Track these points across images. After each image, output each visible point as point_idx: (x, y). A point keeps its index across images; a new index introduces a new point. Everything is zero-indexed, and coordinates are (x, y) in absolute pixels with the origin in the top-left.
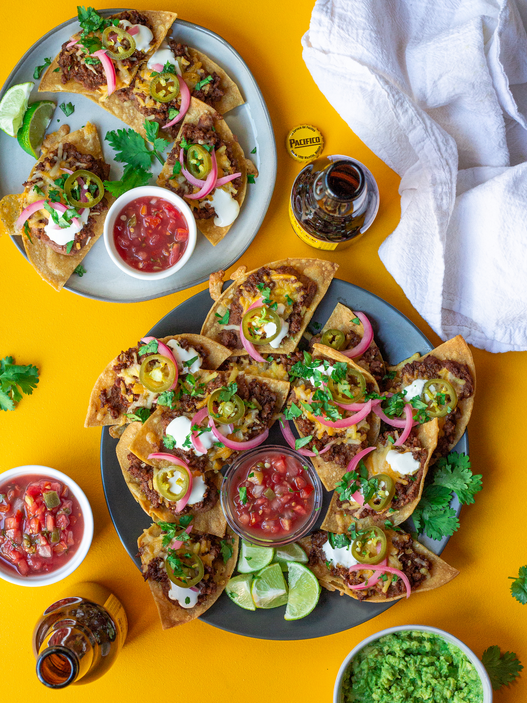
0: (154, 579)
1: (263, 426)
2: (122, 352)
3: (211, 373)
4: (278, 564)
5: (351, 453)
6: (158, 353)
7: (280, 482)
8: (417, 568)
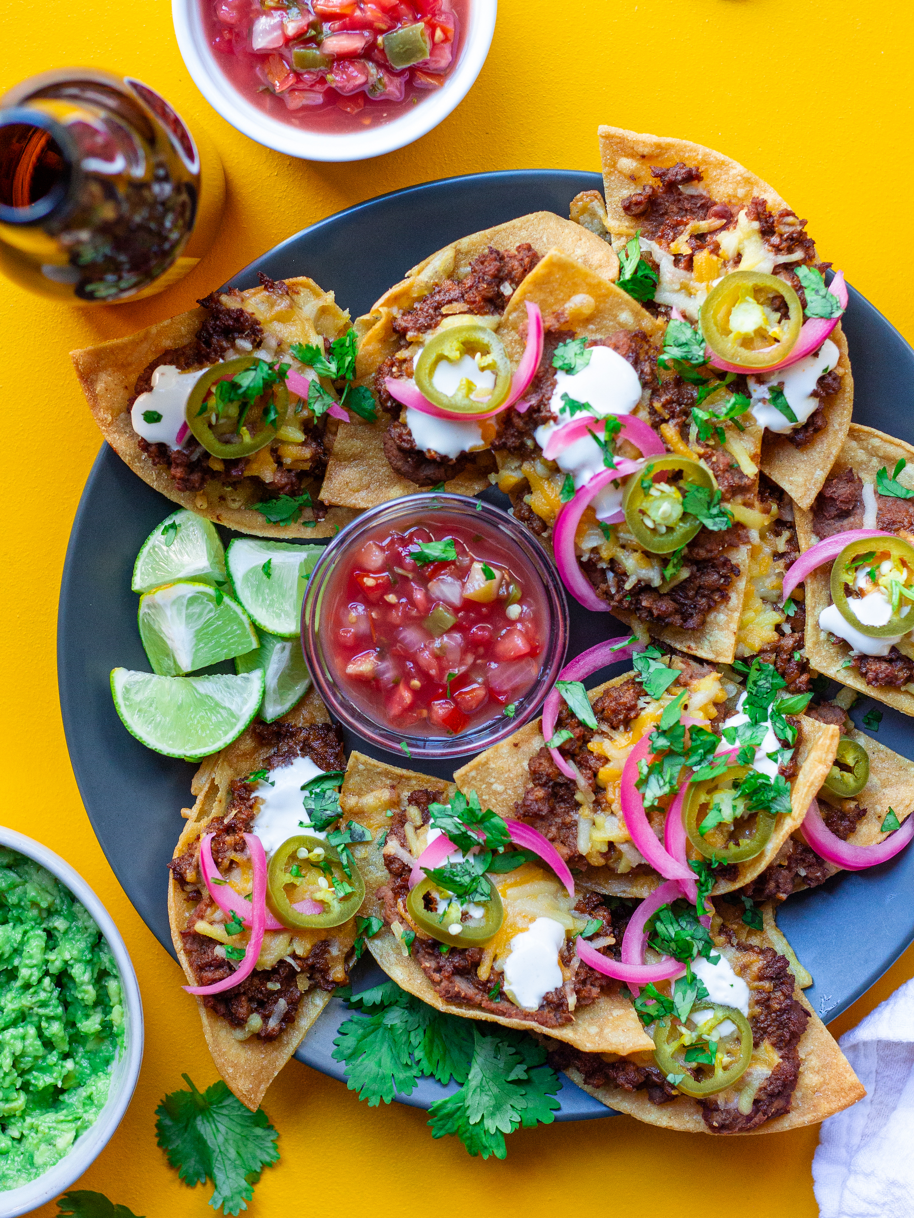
0: (204, 326)
1: (617, 598)
2: (803, 223)
3: (753, 458)
4: (255, 645)
5: (554, 829)
6: (806, 319)
7: (472, 645)
8: (263, 1005)
